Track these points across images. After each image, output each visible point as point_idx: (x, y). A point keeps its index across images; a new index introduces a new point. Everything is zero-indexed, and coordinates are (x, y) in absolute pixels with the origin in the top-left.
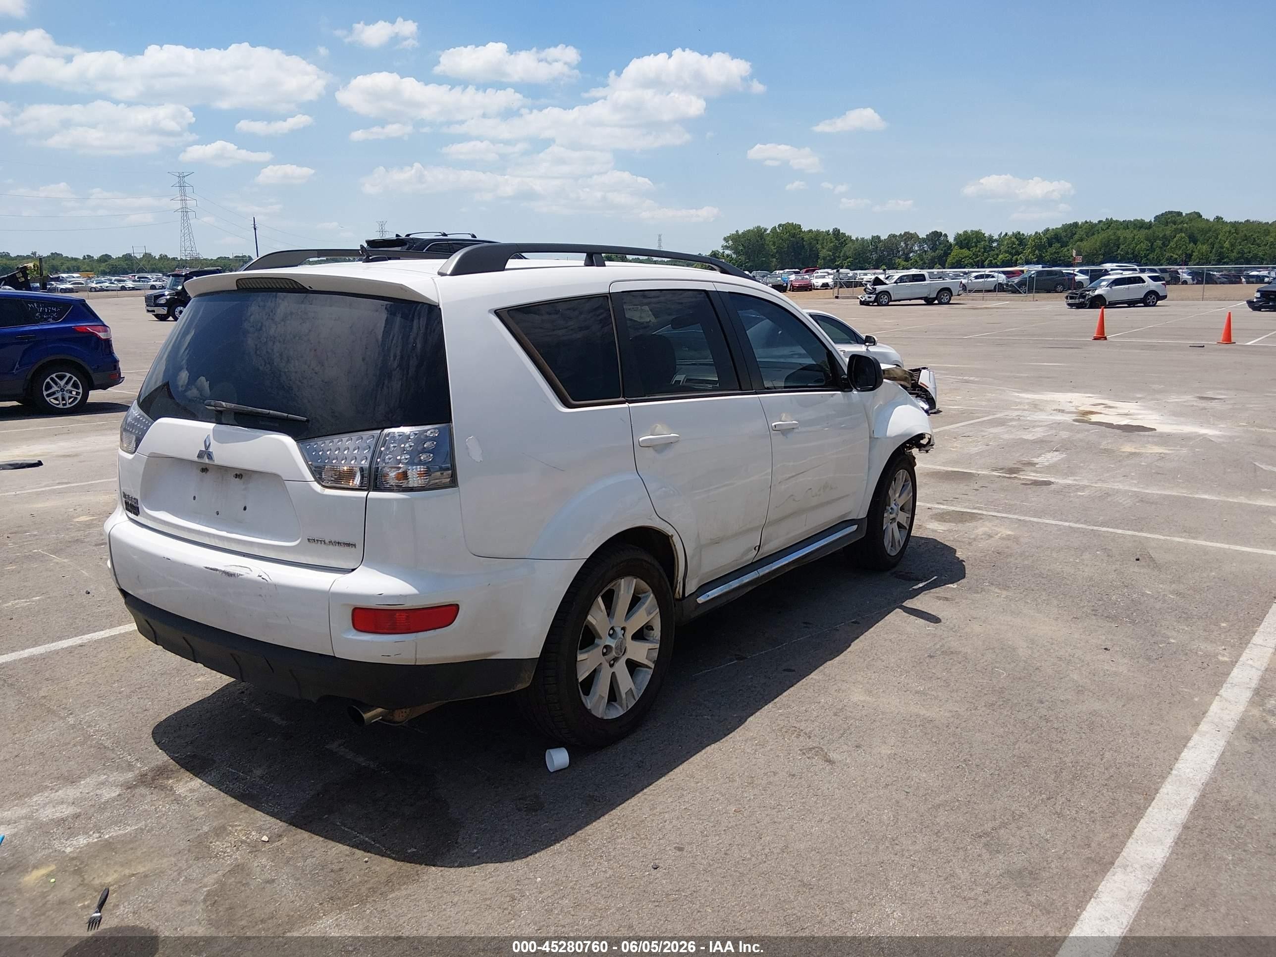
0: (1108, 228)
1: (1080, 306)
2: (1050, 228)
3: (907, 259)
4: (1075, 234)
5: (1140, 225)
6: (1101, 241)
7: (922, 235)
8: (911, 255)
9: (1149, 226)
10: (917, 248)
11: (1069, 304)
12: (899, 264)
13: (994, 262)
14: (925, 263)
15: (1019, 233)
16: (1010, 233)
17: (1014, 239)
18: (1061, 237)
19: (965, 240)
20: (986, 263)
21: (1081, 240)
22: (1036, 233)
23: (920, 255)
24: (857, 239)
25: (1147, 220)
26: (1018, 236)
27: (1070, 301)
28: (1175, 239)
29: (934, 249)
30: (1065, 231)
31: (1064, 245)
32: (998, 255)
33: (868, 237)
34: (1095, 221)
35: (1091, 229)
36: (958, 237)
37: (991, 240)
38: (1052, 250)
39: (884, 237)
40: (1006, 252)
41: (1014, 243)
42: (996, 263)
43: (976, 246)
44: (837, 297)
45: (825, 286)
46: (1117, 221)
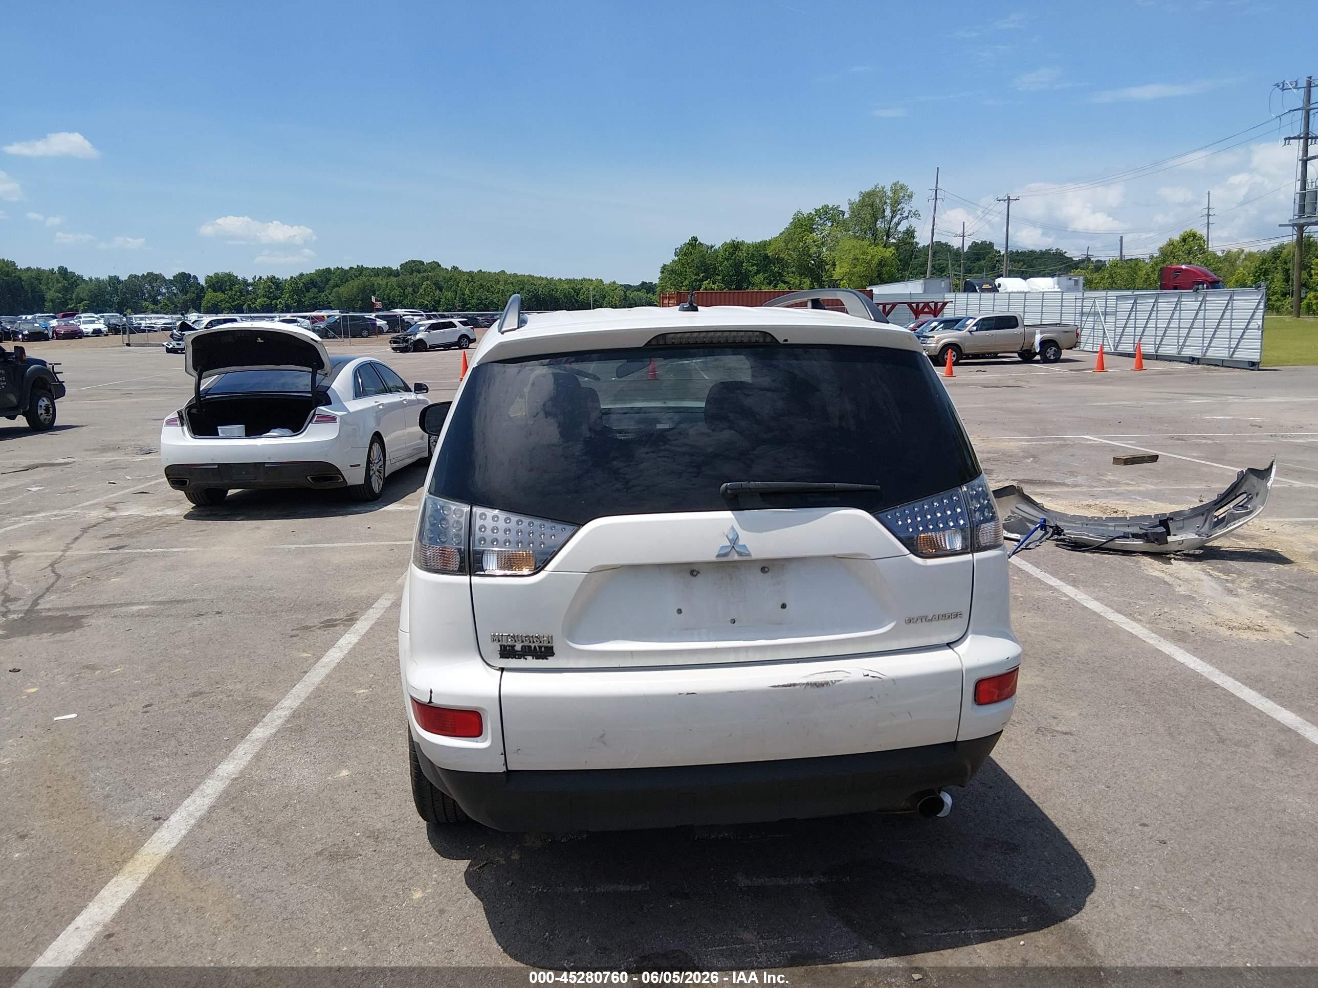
0: (360, 275)
1: (404, 350)
2: (304, 273)
3: (155, 302)
4: (330, 280)
5: (389, 272)
6: (358, 287)
7: (169, 276)
8: (159, 298)
9: (396, 274)
10: (164, 291)
11: (393, 349)
12: (147, 308)
13: (253, 306)
14: (176, 306)
15: (274, 277)
16: (265, 277)
17: (269, 283)
18: (316, 282)
19: (217, 282)
20: (245, 307)
21: (337, 286)
22: (292, 277)
23: (169, 299)
24: (91, 279)
25: (394, 268)
26: (274, 280)
27: (395, 346)
28: (423, 287)
29: (184, 291)
30: (320, 277)
31: (321, 290)
32: (256, 300)
33: (104, 276)
34: (347, 268)
35: (345, 275)
36: (209, 280)
37: (245, 282)
38: (310, 295)
39: (123, 277)
40: (264, 296)
41: (270, 287)
42: (255, 307)
43: (231, 289)
44: (128, 345)
45: (97, 333)
46: (367, 268)
